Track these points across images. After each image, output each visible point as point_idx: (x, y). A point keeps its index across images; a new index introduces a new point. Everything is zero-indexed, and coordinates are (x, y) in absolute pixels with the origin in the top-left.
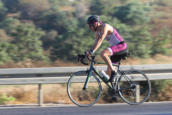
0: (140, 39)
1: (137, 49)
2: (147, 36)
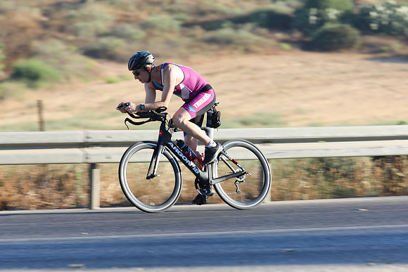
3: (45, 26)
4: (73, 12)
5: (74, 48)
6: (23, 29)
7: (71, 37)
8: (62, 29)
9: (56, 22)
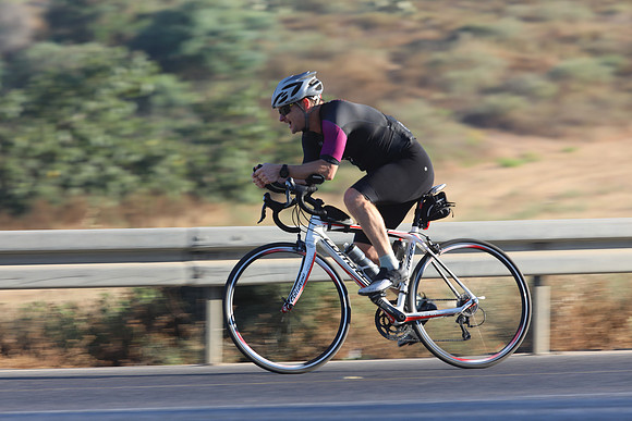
0: (227, 132)
1: (216, 169)
2: (254, 121)
3: (396, 78)
4: (440, 56)
5: (445, 112)
6: (361, 82)
7: (438, 96)
8: (423, 83)
9: (413, 72)
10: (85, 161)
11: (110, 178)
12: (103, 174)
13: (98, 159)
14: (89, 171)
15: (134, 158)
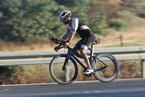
3: (122, 5)
5: (134, 14)
6: (113, 7)
7: (133, 9)
8: (129, 6)
9: (127, 4)
10: (40, 28)
11: (46, 32)
12: (44, 31)
13: (43, 27)
14: (41, 31)
15: (52, 27)
